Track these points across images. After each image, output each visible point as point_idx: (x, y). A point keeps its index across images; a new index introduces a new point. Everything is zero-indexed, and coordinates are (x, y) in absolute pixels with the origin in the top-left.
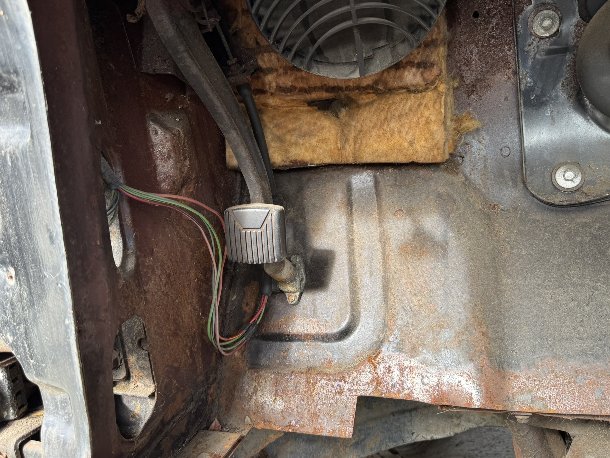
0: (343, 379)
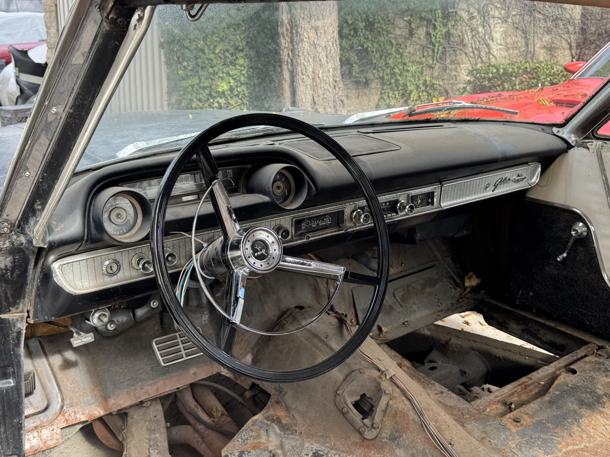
0: (52, 425)
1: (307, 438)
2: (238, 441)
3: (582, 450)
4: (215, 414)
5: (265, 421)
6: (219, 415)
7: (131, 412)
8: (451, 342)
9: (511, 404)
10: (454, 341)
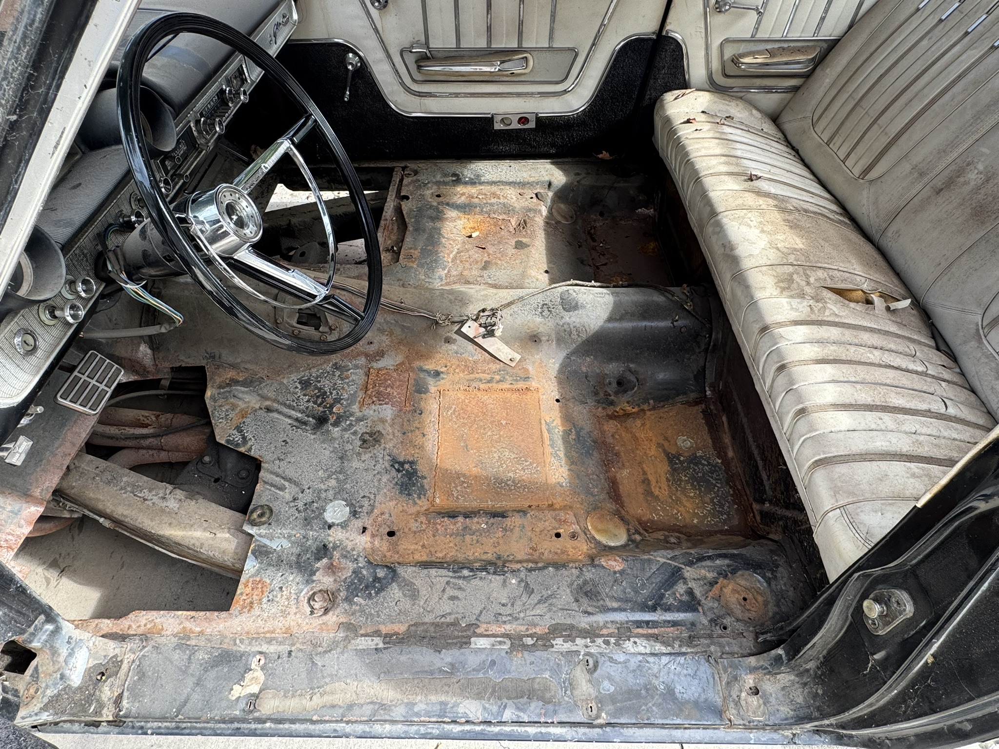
1: (279, 375)
2: (220, 423)
3: (458, 253)
4: (147, 422)
5: (222, 390)
6: (154, 419)
7: (65, 485)
8: (292, 223)
9: (393, 247)
10: (294, 221)
